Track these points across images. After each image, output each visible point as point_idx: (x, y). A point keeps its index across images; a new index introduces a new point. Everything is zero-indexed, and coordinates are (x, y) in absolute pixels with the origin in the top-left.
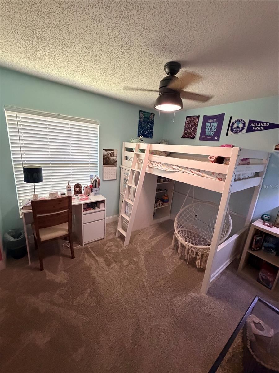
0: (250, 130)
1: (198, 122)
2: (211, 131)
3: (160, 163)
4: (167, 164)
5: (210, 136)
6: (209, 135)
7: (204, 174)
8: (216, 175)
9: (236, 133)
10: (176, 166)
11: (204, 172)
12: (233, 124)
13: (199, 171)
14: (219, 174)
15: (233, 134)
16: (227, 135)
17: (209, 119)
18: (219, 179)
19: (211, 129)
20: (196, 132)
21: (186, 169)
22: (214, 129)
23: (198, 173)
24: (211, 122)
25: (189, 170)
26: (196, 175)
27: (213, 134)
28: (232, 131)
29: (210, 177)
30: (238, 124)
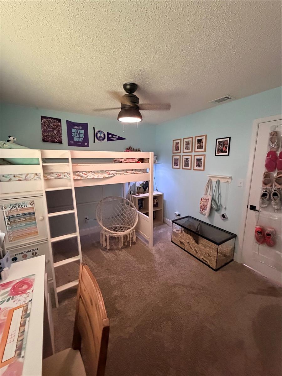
0: (109, 139)
1: (61, 126)
2: (80, 137)
3: (91, 172)
4: (101, 171)
5: (80, 142)
6: (78, 141)
7: (136, 172)
8: (142, 171)
9: (101, 141)
10: (112, 171)
11: (136, 170)
12: (97, 134)
13: (132, 170)
14: (144, 169)
15: (99, 141)
16: (94, 142)
17: (75, 125)
18: (144, 173)
19: (79, 135)
20: (61, 137)
21: (123, 171)
22: (82, 136)
23: (132, 172)
24: (77, 129)
25: (125, 171)
26: (131, 174)
27: (82, 140)
28: (98, 139)
29: (139, 173)
30: (101, 134)
